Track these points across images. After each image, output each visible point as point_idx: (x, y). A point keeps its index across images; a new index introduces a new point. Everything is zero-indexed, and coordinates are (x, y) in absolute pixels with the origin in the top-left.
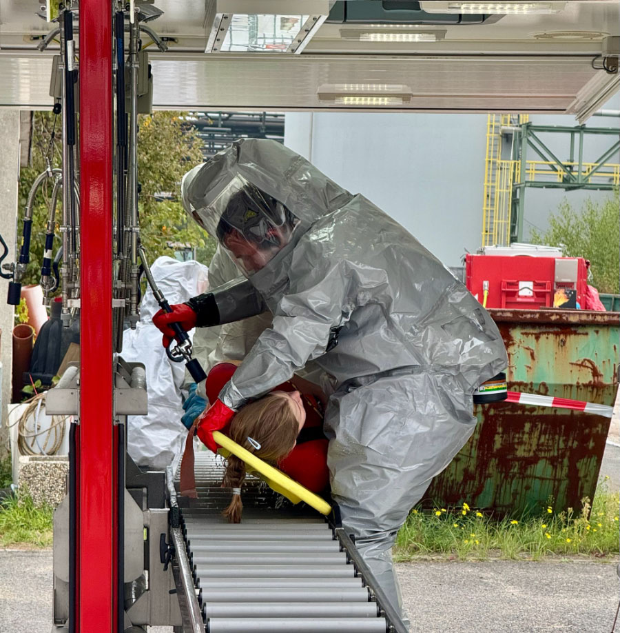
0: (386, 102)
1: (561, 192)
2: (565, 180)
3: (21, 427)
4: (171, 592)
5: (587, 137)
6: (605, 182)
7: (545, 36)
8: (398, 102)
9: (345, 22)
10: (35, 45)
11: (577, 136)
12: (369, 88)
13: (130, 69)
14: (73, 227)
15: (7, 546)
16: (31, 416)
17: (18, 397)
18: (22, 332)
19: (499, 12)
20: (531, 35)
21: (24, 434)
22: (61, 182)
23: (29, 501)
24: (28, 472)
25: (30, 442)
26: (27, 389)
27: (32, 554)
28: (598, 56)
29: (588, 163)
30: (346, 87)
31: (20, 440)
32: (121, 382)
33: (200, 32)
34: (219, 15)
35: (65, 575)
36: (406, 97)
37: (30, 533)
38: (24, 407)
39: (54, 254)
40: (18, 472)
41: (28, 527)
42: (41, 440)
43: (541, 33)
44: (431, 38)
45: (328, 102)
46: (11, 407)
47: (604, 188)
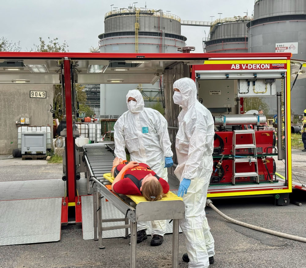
0: (118, 82)
1: (149, 102)
2: (149, 100)
3: (55, 143)
4: (85, 166)
5: (153, 93)
6: (156, 100)
7: (147, 70)
8: (121, 82)
9: (112, 67)
10: (56, 72)
11: (151, 92)
12: (116, 79)
13: (74, 75)
14: (64, 103)
15: (53, 163)
16: (57, 141)
17: (54, 138)
18: (55, 127)
19: (140, 63)
20: (144, 70)
21: (56, 144)
22: (62, 96)
23: (57, 155)
24: (57, 151)
25: (57, 145)
26: (56, 136)
27: (58, 165)
28: (155, 73)
29: (153, 97)
30: (112, 79)
31: (55, 145)
32: (74, 130)
33: (86, 69)
34: (89, 66)
35: (65, 164)
36: (123, 81)
37: (58, 161)
38: (56, 139)
39: (61, 108)
40: (55, 150)
41: (57, 160)
42: (59, 145)
43: (146, 69)
44: (127, 70)
45: (109, 82)
46: (53, 139)
47: (156, 101)
